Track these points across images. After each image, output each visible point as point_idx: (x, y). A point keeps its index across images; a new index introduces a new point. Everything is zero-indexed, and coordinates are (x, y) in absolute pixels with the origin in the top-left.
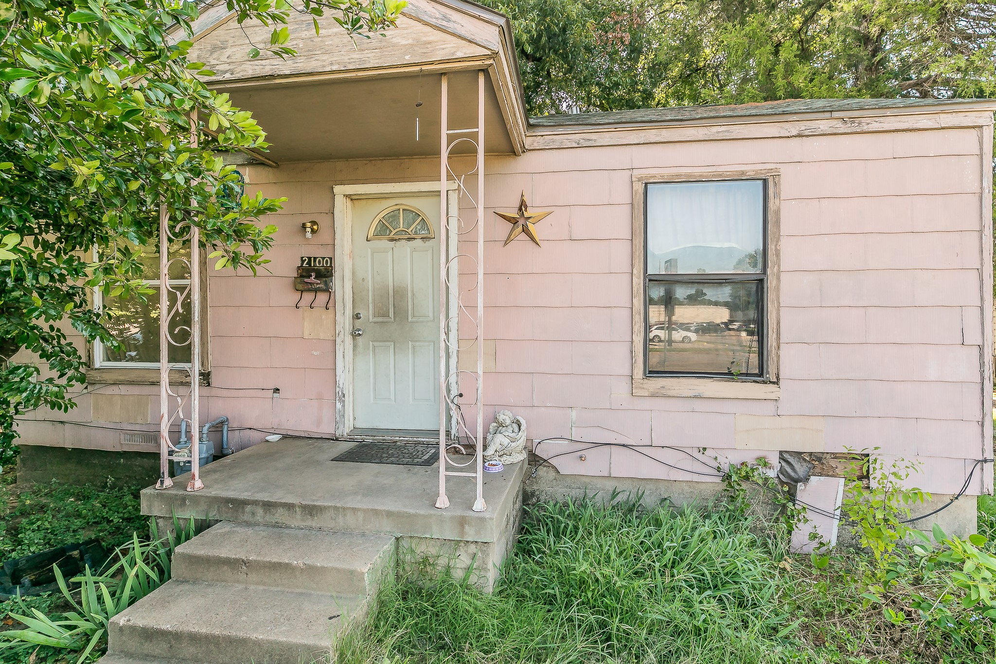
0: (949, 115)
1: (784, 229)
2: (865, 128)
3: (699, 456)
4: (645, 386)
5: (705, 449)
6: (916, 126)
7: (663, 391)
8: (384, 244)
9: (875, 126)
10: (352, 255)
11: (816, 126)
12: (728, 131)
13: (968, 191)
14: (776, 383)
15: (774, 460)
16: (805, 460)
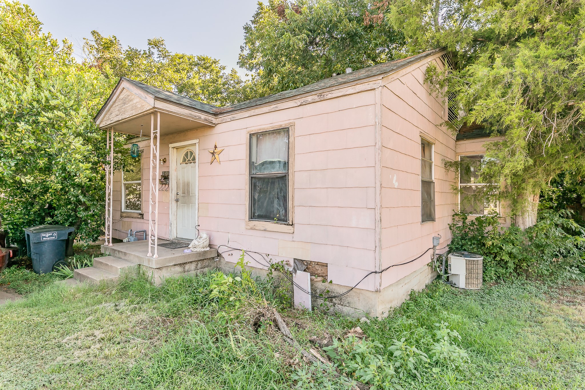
0: (361, 85)
1: (297, 151)
2: (326, 97)
3: (266, 257)
4: (249, 225)
5: (268, 255)
6: (348, 93)
7: (254, 227)
8: (184, 165)
9: (330, 96)
10: (176, 170)
11: (307, 100)
12: (276, 107)
13: (370, 124)
14: (292, 225)
15: (292, 263)
16: (304, 264)
